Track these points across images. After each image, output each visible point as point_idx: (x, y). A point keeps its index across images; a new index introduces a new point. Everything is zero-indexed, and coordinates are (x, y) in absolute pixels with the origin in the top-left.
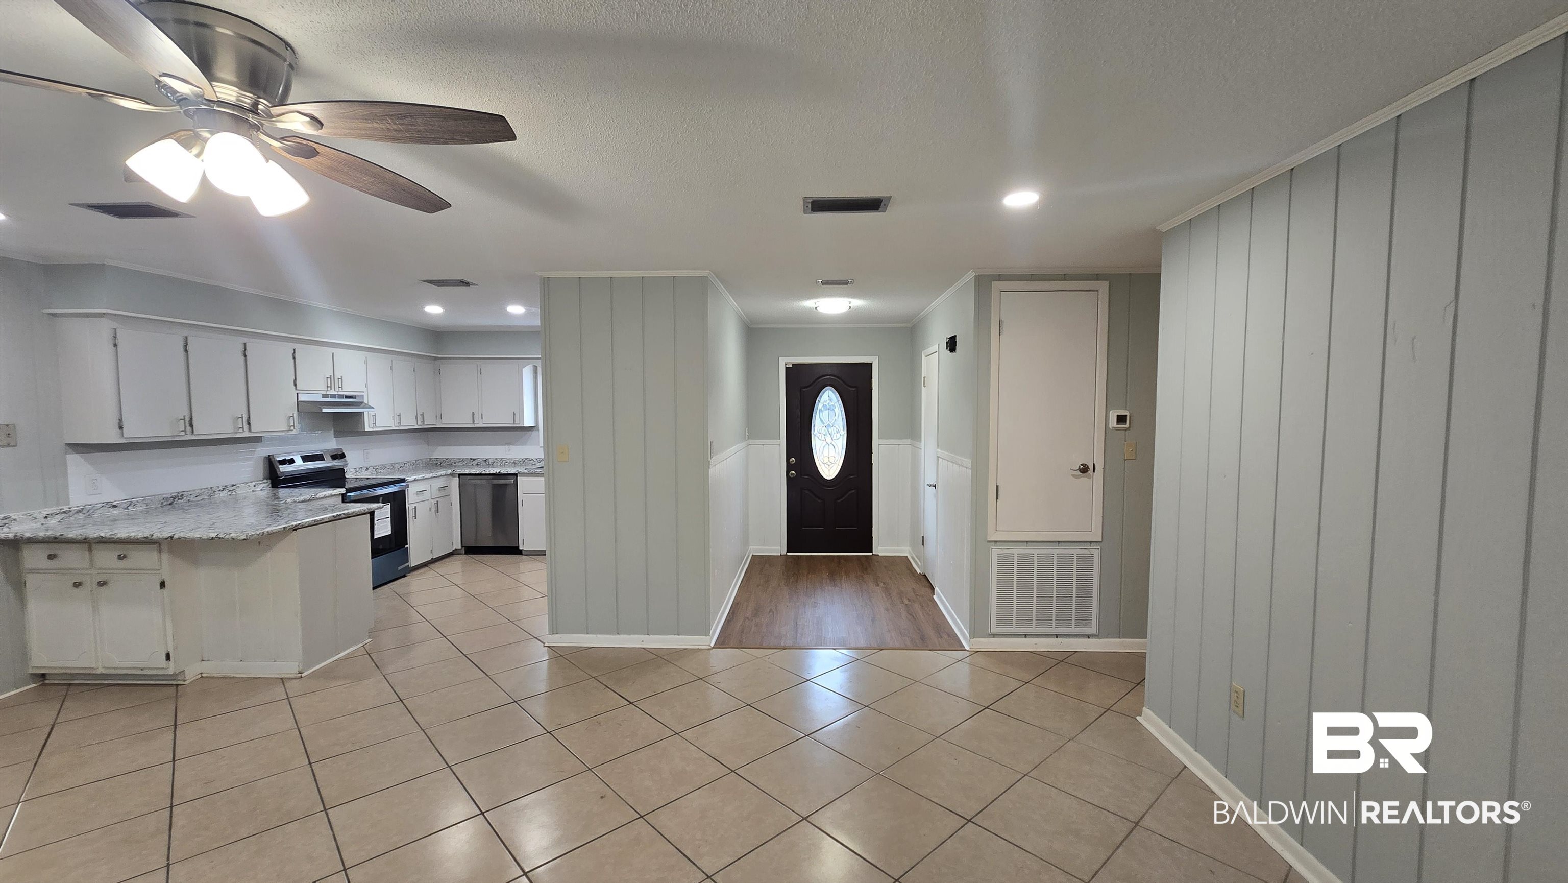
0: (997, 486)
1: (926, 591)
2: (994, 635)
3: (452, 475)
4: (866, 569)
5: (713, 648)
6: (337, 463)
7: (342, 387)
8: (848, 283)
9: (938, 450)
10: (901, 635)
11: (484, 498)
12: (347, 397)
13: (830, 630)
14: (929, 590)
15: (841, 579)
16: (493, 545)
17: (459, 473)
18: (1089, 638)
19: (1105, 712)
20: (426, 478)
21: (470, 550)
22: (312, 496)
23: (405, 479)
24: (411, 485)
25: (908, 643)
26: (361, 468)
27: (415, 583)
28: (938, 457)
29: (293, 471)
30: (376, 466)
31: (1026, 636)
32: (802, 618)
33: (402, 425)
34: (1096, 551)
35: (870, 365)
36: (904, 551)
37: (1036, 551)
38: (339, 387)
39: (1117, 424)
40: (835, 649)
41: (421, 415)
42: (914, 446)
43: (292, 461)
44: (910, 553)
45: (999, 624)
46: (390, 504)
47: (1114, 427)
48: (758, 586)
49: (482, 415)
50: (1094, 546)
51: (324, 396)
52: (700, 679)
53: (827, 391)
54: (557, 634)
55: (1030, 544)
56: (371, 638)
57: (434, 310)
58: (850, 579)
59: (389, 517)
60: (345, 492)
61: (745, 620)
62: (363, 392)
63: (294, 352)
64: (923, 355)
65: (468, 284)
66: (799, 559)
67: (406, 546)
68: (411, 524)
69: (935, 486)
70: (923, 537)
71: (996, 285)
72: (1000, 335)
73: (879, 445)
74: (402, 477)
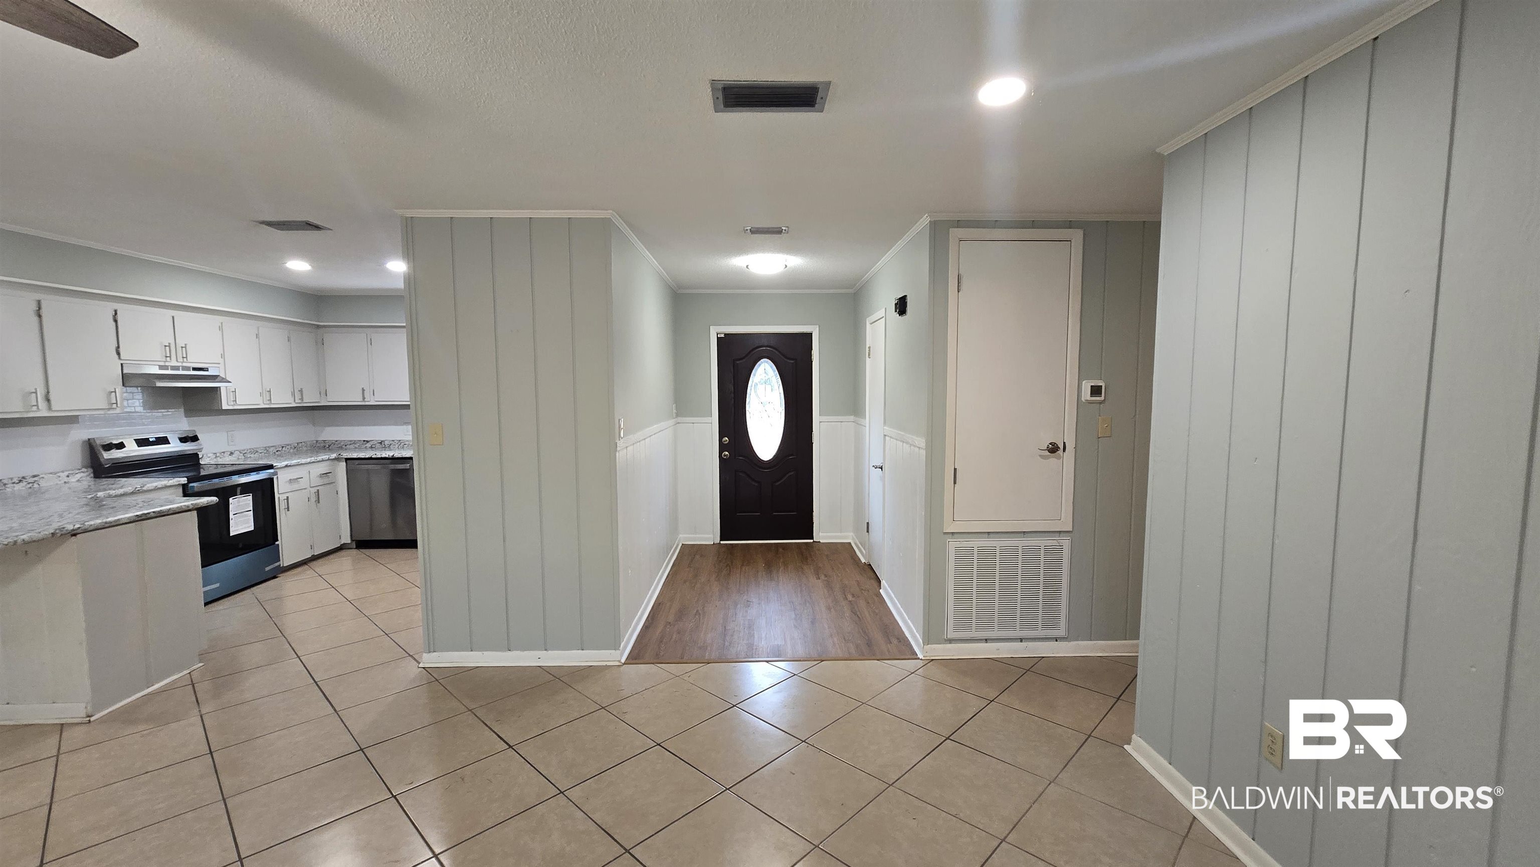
0: (955, 469)
1: (870, 584)
2: (951, 641)
3: (337, 459)
4: (807, 559)
5: (624, 664)
6: (188, 447)
7: (186, 357)
8: (782, 231)
9: (885, 428)
10: (845, 641)
11: (380, 486)
12: (194, 369)
13: (763, 635)
14: (875, 584)
15: (778, 571)
16: (393, 539)
17: (346, 457)
18: (1057, 641)
19: (1086, 740)
20: (302, 464)
21: (362, 544)
22: (136, 488)
23: (272, 465)
24: (280, 472)
25: (853, 650)
26: (224, 452)
27: (287, 584)
28: (885, 435)
29: (123, 458)
30: (244, 450)
31: (986, 640)
32: (733, 621)
33: (272, 402)
34: (1066, 543)
35: (809, 336)
36: (847, 537)
37: (997, 543)
38: (183, 357)
39: (1091, 397)
40: (767, 662)
41: (299, 391)
42: (858, 424)
43: (121, 446)
44: (853, 539)
45: (956, 630)
46: (251, 494)
47: (1088, 400)
48: (685, 582)
49: (374, 391)
50: (1063, 537)
51: (161, 367)
52: (603, 708)
53: (763, 364)
54: (434, 652)
55: (991, 535)
56: (202, 662)
57: (298, 266)
58: (788, 571)
59: (251, 510)
60: (186, 482)
61: (665, 626)
62: (219, 364)
63: (116, 314)
64: (867, 321)
65: (317, 227)
66: (733, 547)
67: (277, 543)
68: (283, 515)
69: (881, 468)
70: (868, 523)
71: (956, 233)
72: (958, 292)
73: (820, 422)
74: (270, 463)
